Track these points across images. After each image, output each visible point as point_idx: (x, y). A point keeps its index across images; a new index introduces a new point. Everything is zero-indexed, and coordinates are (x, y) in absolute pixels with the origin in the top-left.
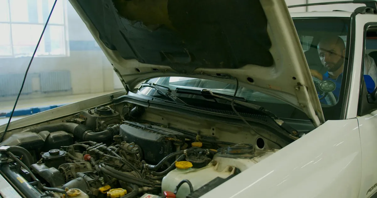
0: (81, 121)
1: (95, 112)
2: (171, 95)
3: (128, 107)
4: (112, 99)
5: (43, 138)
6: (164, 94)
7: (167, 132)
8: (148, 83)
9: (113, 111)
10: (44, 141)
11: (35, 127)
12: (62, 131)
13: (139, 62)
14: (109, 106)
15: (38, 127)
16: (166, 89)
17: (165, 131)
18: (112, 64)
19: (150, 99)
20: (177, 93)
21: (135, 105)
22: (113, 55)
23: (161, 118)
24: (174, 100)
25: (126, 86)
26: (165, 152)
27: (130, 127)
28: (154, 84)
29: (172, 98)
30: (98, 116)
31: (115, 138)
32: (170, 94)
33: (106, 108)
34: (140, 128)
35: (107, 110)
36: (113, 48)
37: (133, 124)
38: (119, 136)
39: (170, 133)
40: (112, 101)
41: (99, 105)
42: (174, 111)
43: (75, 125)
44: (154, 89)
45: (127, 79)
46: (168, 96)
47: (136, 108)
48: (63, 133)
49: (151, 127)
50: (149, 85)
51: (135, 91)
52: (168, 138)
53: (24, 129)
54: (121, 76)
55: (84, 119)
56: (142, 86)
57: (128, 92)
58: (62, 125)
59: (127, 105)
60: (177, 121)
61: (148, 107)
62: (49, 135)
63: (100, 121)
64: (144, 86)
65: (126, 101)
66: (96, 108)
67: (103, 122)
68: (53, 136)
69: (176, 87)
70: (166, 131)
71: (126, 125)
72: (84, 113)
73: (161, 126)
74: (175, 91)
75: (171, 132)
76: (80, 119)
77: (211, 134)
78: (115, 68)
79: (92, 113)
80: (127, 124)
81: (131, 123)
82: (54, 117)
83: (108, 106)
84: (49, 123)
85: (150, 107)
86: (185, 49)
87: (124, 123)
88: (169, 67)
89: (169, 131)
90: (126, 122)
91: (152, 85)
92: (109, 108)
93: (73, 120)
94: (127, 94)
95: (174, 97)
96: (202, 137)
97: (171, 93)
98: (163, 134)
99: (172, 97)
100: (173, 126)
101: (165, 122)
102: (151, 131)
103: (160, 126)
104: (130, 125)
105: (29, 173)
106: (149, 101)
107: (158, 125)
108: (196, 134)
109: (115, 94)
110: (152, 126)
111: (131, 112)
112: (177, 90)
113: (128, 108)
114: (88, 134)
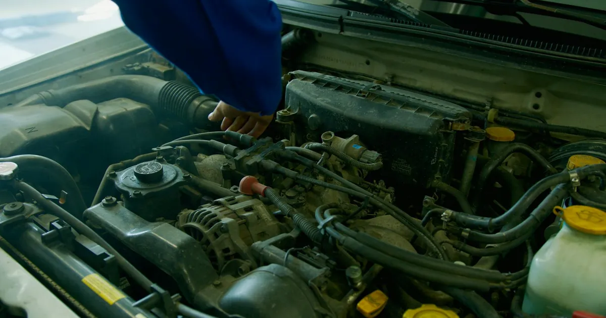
2: (399, 4)
5: (87, 124)
10: (88, 129)
15: (60, 91)
23: (363, 59)
24: (414, 17)
26: (441, 160)
29: (403, 11)
31: (282, 116)
37: (324, 82)
42: (427, 47)
47: (294, 34)
48: (132, 106)
60: (421, 70)
61: (339, 34)
62: (97, 111)
68: (108, 115)
73: (374, 82)
76: (157, 65)
77: (529, 106)
80: (305, 78)
82: (89, 61)
85: (347, 34)
90: (300, 75)
93: (140, 67)
95: (409, 9)
96: (502, 112)
99: (403, 8)
100: (403, 81)
105: (111, 256)
106: (342, 17)
108: (486, 107)
114: (203, 106)
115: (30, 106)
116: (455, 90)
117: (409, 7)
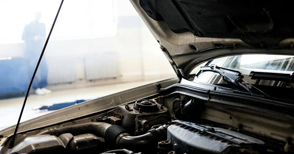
0: (115, 120)
1: (135, 108)
2: (243, 82)
3: (180, 101)
4: (159, 89)
5: (65, 145)
6: (233, 81)
7: (239, 138)
8: (209, 66)
9: (159, 105)
10: (65, 147)
11: (55, 128)
12: (89, 134)
13: (195, 35)
14: (155, 100)
16: (235, 73)
17: (234, 137)
18: (158, 41)
19: (211, 88)
20: (252, 79)
21: (189, 98)
22: (159, 28)
23: (228, 116)
24: (248, 90)
25: (178, 71)
27: (182, 129)
28: (217, 67)
29: (244, 86)
30: (138, 113)
31: (160, 145)
32: (241, 81)
33: (150, 102)
34: (196, 132)
35: (151, 104)
36: (159, 18)
37: (185, 126)
38: (166, 142)
39: (242, 141)
40: (158, 92)
41: (141, 98)
42: (248, 106)
43: (107, 126)
44: (218, 74)
45: (178, 62)
46: (239, 84)
47: (192, 102)
48: (90, 136)
49: (213, 130)
50: (210, 69)
51: (190, 77)
52: (240, 150)
53: (41, 130)
54: (171, 57)
55: (120, 118)
56: (201, 71)
57: (181, 79)
58: (91, 126)
59: (180, 98)
60: (253, 122)
61: (209, 100)
62: (72, 139)
63: (140, 121)
64: (204, 71)
65: (177, 92)
66: (136, 102)
67: (144, 121)
68: (77, 141)
69: (249, 71)
70: (236, 138)
71: (176, 127)
72: (120, 109)
73: (229, 129)
74: (250, 76)
75: (244, 138)
76: (115, 118)
78: (162, 46)
79: (130, 109)
80: (178, 124)
81: (184, 123)
82: (80, 115)
83: (153, 100)
84: (75, 123)
85: (212, 100)
86: (264, 9)
87: (173, 123)
88: (239, 40)
89: (241, 137)
90: (177, 123)
91: (215, 69)
92: (154, 102)
93: (106, 119)
94: (179, 82)
97: (243, 79)
98: (230, 142)
100: (247, 129)
101: (235, 123)
102: (212, 137)
103: (227, 129)
104: (183, 126)
106: (209, 91)
107: (223, 127)
108: (284, 143)
109: (162, 82)
110: (214, 128)
111: (185, 107)
112: (252, 74)
113: (181, 103)
114: (124, 138)
115: (43, 135)
116: (272, 134)
117: (248, 84)
